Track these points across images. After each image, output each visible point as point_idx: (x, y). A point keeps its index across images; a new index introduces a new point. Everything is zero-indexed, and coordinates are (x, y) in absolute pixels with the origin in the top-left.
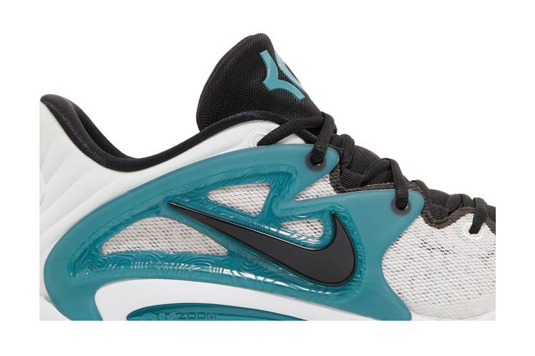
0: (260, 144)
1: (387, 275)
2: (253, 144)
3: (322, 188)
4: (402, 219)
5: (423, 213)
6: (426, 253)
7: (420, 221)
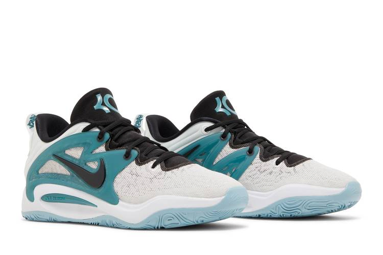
0: (83, 131)
1: (115, 184)
2: (80, 131)
3: (102, 149)
4: (127, 162)
5: (136, 159)
6: (130, 175)
7: (134, 163)
